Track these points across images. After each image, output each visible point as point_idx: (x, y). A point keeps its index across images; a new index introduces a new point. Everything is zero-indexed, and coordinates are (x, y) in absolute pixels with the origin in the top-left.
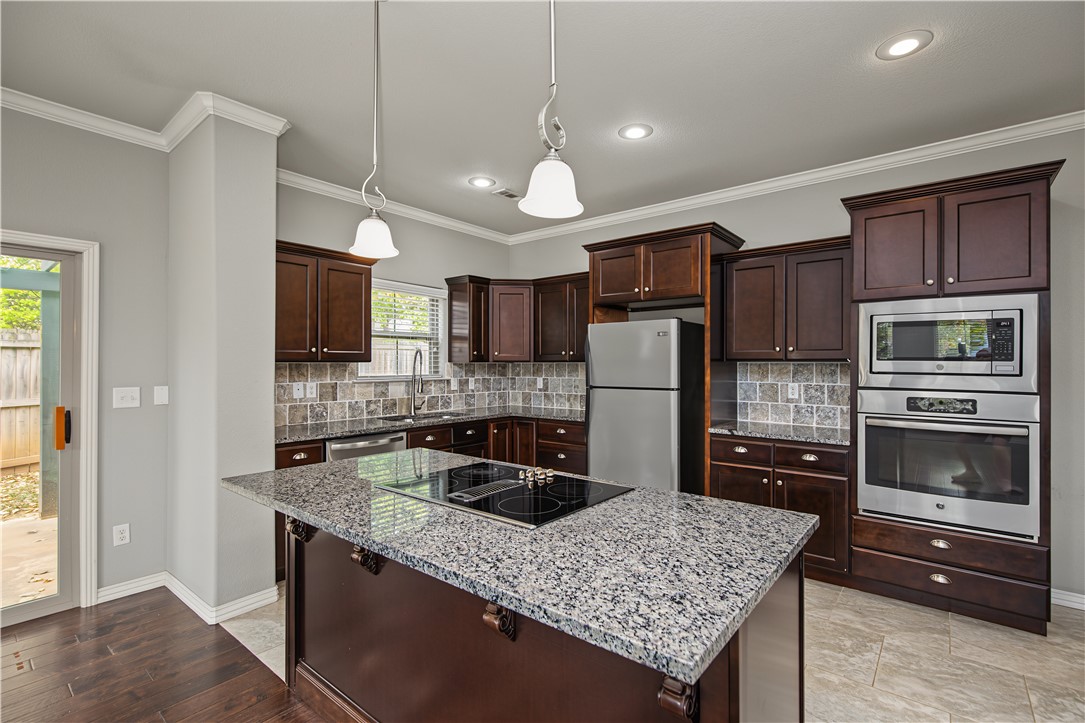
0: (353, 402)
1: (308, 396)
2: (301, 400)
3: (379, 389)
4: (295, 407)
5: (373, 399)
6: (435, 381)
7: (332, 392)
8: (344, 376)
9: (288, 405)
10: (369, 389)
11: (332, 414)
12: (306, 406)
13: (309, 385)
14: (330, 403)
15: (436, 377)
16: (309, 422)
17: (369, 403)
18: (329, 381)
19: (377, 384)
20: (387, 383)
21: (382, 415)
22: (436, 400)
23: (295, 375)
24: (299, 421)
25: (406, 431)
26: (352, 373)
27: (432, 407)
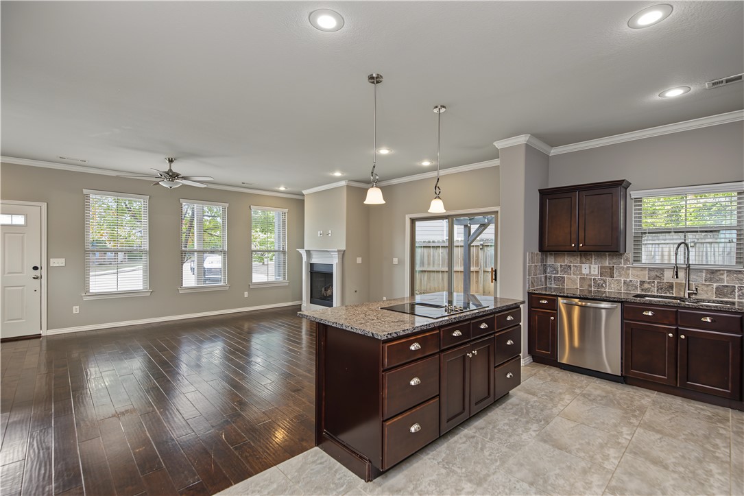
0: (628, 280)
1: (592, 273)
2: (587, 275)
3: (653, 274)
4: (583, 278)
5: (647, 280)
6: (728, 271)
7: (611, 272)
8: (621, 263)
9: (579, 277)
10: (644, 272)
11: (610, 286)
12: (591, 279)
13: (592, 266)
14: (608, 279)
15: (739, 267)
16: (593, 289)
17: (642, 283)
18: (607, 265)
19: (651, 270)
20: (662, 270)
21: (656, 294)
22: (730, 290)
23: (584, 260)
24: (586, 287)
25: (622, 302)
26: (627, 260)
27: (725, 295)
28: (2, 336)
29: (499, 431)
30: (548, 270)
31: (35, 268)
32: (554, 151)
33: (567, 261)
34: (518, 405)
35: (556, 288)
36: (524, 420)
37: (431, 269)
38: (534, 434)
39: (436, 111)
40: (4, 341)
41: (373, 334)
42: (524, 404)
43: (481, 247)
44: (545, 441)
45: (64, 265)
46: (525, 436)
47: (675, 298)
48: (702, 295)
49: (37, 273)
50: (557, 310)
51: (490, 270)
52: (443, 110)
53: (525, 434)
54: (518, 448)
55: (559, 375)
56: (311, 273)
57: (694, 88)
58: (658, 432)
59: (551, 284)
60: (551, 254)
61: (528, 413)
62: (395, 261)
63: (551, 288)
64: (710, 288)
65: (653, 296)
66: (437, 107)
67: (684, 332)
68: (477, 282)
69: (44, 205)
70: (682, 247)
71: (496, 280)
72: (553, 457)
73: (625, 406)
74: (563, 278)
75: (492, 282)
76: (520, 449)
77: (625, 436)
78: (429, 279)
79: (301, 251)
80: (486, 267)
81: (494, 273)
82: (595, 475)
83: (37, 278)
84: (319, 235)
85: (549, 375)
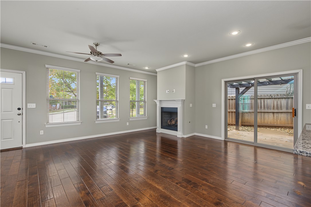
28: (1, 148)
31: (19, 109)
40: (2, 151)
45: (35, 107)
49: (20, 112)
56: (162, 112)
62: (214, 105)
69: (24, 73)
79: (155, 101)
83: (20, 115)
84: (167, 92)
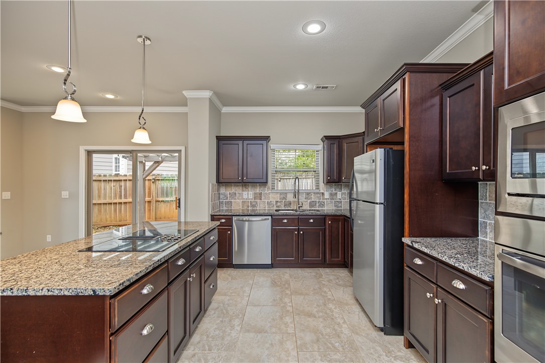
0: (269, 201)
1: (249, 197)
2: (246, 199)
3: (282, 196)
4: (244, 202)
5: (279, 200)
6: (314, 193)
7: (259, 196)
8: (265, 190)
9: (241, 201)
10: (277, 195)
11: (259, 206)
12: (248, 202)
13: (249, 193)
14: (259, 201)
15: (317, 191)
16: (250, 208)
17: (277, 202)
18: (258, 192)
19: (281, 194)
20: (286, 193)
21: (283, 208)
22: (315, 203)
23: (244, 189)
24: (246, 208)
25: (271, 216)
26: (269, 188)
27: (313, 206)
29: (213, 338)
30: (221, 197)
32: (225, 110)
33: (233, 190)
34: (218, 308)
35: (227, 210)
36: (227, 320)
37: (102, 201)
38: (239, 328)
39: (140, 40)
41: (94, 291)
42: (222, 305)
43: (153, 181)
44: (248, 331)
46: (234, 334)
47: (292, 210)
48: (304, 208)
50: (232, 226)
51: (175, 199)
52: (148, 42)
53: (232, 332)
54: (233, 347)
55: (235, 273)
57: (310, 87)
58: (301, 294)
59: (223, 207)
60: (223, 185)
61: (227, 313)
62: (65, 194)
63: (223, 210)
64: (307, 203)
65: (283, 210)
66: (140, 37)
67: (302, 230)
68: (150, 210)
70: (297, 179)
71: (179, 207)
72: (259, 342)
73: (279, 283)
74: (231, 202)
75: (176, 209)
76: (235, 346)
77: (289, 304)
78: (100, 211)
80: (158, 197)
81: (178, 201)
82: (287, 342)
85: (229, 275)
